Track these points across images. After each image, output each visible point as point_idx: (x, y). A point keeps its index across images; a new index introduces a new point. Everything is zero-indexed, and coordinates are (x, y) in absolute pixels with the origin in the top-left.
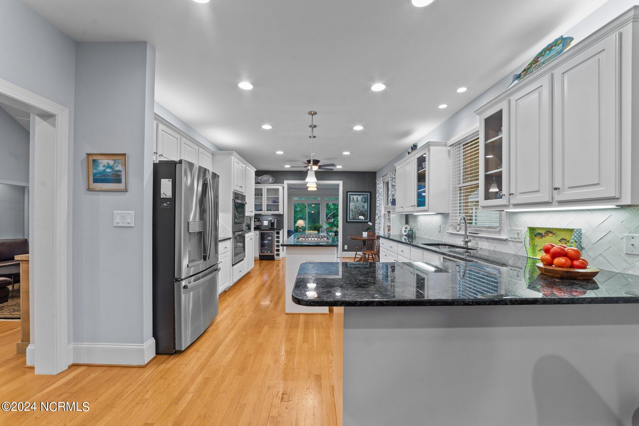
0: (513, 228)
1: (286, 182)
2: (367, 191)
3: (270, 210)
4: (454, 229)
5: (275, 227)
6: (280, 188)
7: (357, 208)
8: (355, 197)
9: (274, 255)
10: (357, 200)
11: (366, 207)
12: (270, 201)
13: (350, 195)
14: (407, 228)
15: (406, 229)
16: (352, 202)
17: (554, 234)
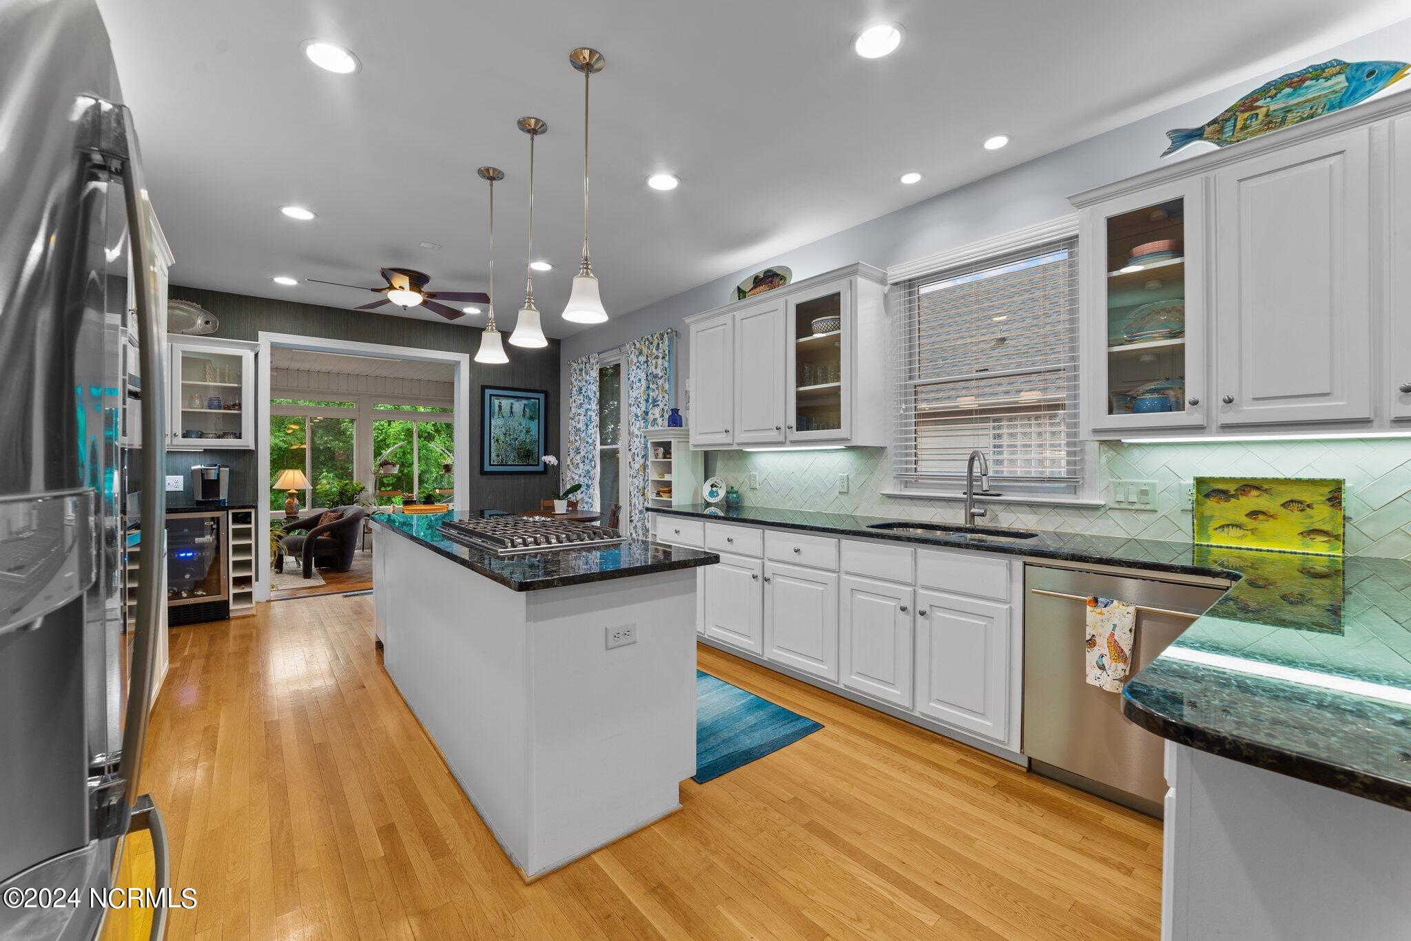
0: (1124, 480)
1: (266, 339)
2: (537, 388)
3: (201, 436)
4: (901, 484)
5: (224, 495)
6: (248, 356)
7: (510, 435)
8: (505, 403)
9: (227, 602)
10: (511, 412)
11: (534, 432)
12: (198, 402)
13: (491, 395)
14: (716, 486)
15: (714, 489)
16: (496, 416)
17: (1265, 490)
